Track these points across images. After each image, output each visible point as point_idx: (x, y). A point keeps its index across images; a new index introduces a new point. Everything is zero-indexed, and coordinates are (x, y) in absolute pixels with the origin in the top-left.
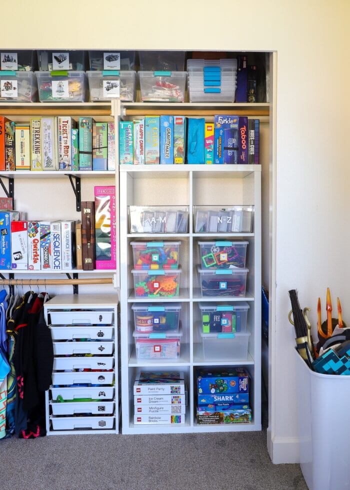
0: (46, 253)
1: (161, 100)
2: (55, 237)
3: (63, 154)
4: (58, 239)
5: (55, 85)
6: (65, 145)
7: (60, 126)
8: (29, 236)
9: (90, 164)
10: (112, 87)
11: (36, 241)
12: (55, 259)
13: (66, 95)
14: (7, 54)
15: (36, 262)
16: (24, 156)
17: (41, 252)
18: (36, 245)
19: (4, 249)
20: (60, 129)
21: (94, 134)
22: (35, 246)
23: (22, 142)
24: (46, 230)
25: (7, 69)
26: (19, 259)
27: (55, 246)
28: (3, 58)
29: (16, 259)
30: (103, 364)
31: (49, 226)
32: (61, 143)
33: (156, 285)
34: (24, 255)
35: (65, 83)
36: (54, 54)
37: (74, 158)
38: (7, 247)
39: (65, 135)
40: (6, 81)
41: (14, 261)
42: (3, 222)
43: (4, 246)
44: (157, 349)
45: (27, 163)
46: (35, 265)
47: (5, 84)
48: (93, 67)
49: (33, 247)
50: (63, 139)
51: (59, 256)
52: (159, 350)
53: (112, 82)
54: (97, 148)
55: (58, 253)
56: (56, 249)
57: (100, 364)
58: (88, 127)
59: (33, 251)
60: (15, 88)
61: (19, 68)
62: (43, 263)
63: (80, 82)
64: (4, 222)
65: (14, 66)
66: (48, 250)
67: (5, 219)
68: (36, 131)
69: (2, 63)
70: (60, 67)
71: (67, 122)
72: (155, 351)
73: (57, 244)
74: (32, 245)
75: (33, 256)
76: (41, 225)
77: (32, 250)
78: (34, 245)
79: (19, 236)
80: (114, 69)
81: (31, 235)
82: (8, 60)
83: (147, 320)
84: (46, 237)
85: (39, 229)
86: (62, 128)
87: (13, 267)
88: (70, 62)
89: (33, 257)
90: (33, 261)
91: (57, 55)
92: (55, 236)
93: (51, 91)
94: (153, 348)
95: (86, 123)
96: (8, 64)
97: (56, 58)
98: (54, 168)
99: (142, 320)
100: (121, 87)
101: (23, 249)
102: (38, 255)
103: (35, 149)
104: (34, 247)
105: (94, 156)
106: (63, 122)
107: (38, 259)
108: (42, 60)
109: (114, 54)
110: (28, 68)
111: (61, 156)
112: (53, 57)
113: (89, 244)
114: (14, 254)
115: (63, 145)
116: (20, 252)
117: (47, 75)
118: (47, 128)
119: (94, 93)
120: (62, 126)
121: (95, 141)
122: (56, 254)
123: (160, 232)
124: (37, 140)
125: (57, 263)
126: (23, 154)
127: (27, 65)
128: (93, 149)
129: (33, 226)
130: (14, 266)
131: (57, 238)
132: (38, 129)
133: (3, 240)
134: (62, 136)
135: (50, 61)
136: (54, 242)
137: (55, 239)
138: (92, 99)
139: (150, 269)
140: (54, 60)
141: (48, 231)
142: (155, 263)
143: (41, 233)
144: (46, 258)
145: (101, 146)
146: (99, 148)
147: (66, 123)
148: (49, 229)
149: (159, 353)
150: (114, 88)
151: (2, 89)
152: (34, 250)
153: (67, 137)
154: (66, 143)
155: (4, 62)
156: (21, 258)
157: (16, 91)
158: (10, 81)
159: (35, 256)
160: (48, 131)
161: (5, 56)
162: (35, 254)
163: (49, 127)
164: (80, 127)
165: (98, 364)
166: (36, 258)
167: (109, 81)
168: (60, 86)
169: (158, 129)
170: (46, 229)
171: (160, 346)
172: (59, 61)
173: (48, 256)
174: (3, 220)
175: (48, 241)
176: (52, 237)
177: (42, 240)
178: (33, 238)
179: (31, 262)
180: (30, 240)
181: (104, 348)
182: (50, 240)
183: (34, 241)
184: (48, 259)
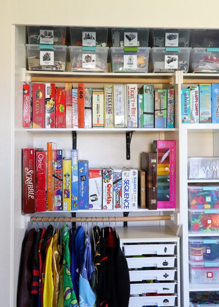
0: (118, 195)
1: (210, 71)
3: (131, 114)
4: (128, 184)
5: (126, 57)
6: (133, 107)
7: (129, 92)
8: (104, 181)
9: (152, 122)
10: (172, 61)
11: (110, 186)
12: (125, 200)
13: (135, 67)
14: (87, 33)
15: (109, 203)
16: (99, 116)
17: (113, 194)
18: (110, 189)
19: (83, 192)
20: (129, 94)
21: (156, 99)
22: (109, 190)
23: (98, 105)
24: (118, 177)
25: (87, 45)
26: (95, 200)
27: (125, 189)
28: (84, 36)
29: (93, 201)
30: (167, 289)
31: (121, 173)
32: (129, 106)
33: (209, 222)
34: (99, 198)
35: (134, 57)
36: (125, 34)
37: (140, 118)
38: (85, 191)
39: (133, 99)
40: (86, 55)
41: (90, 203)
42: (82, 170)
43: (82, 190)
44: (210, 275)
45: (101, 122)
46: (108, 205)
47: (86, 57)
48: (156, 44)
49: (107, 191)
50: (131, 103)
51: (128, 198)
52: (211, 276)
53: (172, 56)
54: (158, 110)
55: (128, 196)
56: (126, 192)
57: (165, 289)
58: (151, 93)
59: (106, 194)
60: (93, 61)
61: (96, 44)
62: (115, 204)
63: (146, 56)
64: (83, 170)
65: (93, 43)
66: (120, 194)
67: (84, 168)
68: (109, 96)
69: (83, 40)
70: (130, 44)
71: (134, 89)
72: (208, 277)
73: (127, 188)
74: (106, 189)
75: (106, 198)
76: (114, 173)
77: (106, 193)
78: (108, 189)
79: (95, 181)
80: (174, 46)
81: (106, 181)
82: (88, 37)
83: (200, 251)
84: (118, 182)
85: (112, 176)
86: (130, 94)
87: (90, 207)
88: (138, 40)
89: (106, 199)
90: (106, 202)
91: (128, 34)
92: (126, 181)
93: (123, 64)
94: (206, 275)
95: (149, 89)
96: (88, 40)
97: (127, 36)
98: (123, 126)
99: (196, 250)
100: (179, 61)
101: (99, 192)
102: (111, 197)
103: (108, 110)
104: (108, 191)
105: (156, 117)
106: (131, 88)
107: (110, 201)
108: (116, 37)
109: (174, 34)
110: (104, 44)
111: (129, 116)
112: (125, 36)
113: (154, 188)
114: (91, 196)
115: (131, 107)
116: (95, 195)
117: (121, 50)
118: (118, 93)
119: (157, 65)
120: (130, 92)
121: (156, 104)
122: (126, 196)
123: (213, 178)
124: (110, 103)
125: (126, 204)
126: (99, 114)
127: (103, 42)
128: (154, 111)
129: (107, 174)
130: (91, 206)
131: (127, 183)
132: (111, 94)
133: (82, 185)
134: (130, 100)
135: (122, 39)
136: (124, 186)
137: (126, 184)
138: (155, 70)
139: (203, 208)
140: (125, 38)
141: (120, 178)
142: (208, 203)
143: (114, 179)
144: (118, 199)
145: (162, 108)
146: (160, 110)
147: (134, 90)
148: (121, 175)
149: (211, 279)
150: (174, 62)
151: (83, 61)
152: (108, 193)
153: (134, 101)
154: (133, 106)
155: (84, 39)
156: (96, 199)
157: (95, 63)
158: (90, 55)
159: (108, 198)
160: (119, 96)
161: (86, 34)
162: (108, 196)
163: (120, 93)
164: (144, 93)
165: (163, 289)
166: (109, 199)
167: (170, 56)
168: (130, 59)
169: (209, 94)
170: (118, 176)
171: (212, 273)
172: (130, 39)
173: (119, 198)
174: (83, 168)
175: (120, 186)
176: (123, 182)
177: (114, 185)
178: (107, 184)
179: (105, 203)
180: (105, 185)
181: (168, 275)
182: (121, 185)
183: (108, 186)
184: (119, 201)
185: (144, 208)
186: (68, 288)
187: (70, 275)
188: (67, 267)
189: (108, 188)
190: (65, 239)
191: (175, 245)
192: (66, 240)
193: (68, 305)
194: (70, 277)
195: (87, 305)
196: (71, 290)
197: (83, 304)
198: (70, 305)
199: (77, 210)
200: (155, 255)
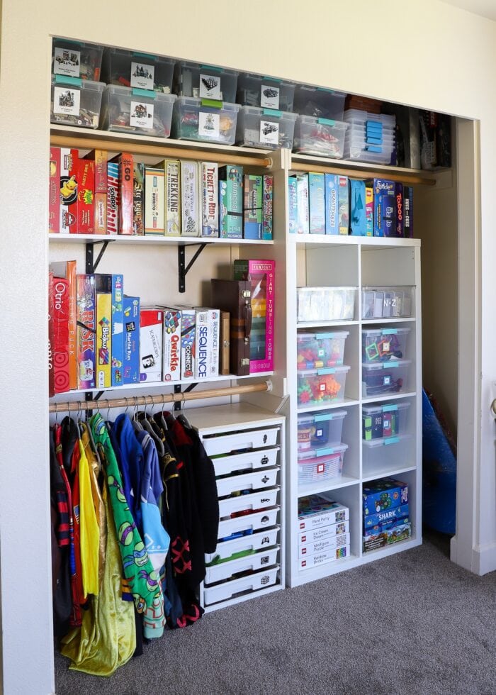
0: (188, 354)
1: (320, 154)
2: (202, 332)
3: (207, 214)
4: (205, 334)
5: (203, 117)
6: (211, 202)
7: (205, 175)
8: (167, 331)
9: (240, 229)
10: (270, 131)
11: (176, 339)
12: (200, 363)
13: (215, 135)
14: (140, 66)
15: (174, 370)
16: (157, 214)
17: (182, 353)
18: (176, 344)
19: (130, 352)
20: (205, 179)
21: (247, 190)
22: (174, 346)
23: (154, 194)
24: (189, 323)
25: (138, 86)
26: (150, 366)
27: (201, 344)
28: (133, 70)
29: (146, 367)
30: (266, 500)
31: (195, 316)
32: (205, 199)
33: (323, 387)
34: (158, 360)
35: (216, 117)
36: (202, 76)
37: (224, 221)
38: (134, 350)
39: (210, 188)
40: (138, 104)
41: (142, 370)
42: (129, 311)
43: (129, 348)
45: (160, 225)
46: (172, 373)
47: (137, 107)
48: (248, 101)
49: (171, 346)
50: (208, 194)
51: (205, 358)
52: (322, 470)
53: (271, 124)
54: (249, 209)
55: (204, 354)
56: (202, 349)
57: (264, 500)
58: (238, 180)
59: (170, 354)
60: (150, 116)
61: (154, 87)
62: (184, 371)
63: (232, 119)
64: (131, 312)
65: (150, 84)
66: (192, 351)
67: (132, 309)
68: (173, 180)
69: (132, 77)
70: (209, 94)
71: (213, 170)
72: (318, 472)
73: (204, 340)
74: (170, 344)
75: (170, 360)
76: (183, 315)
77: (170, 351)
79: (151, 332)
80: (273, 107)
81: (169, 331)
82: (141, 73)
83: (308, 434)
84: (190, 332)
85: (179, 321)
86: (207, 179)
87: (141, 379)
88: (221, 90)
89: (170, 362)
90: (170, 367)
91: (207, 78)
92: (202, 329)
93: (197, 126)
94: (315, 469)
95: (235, 174)
96: (141, 79)
97: (204, 81)
98: (196, 234)
100: (280, 132)
101: (156, 351)
102: (178, 359)
103: (171, 204)
104: (173, 348)
105: (246, 220)
106: (208, 170)
107: (177, 365)
108: (185, 80)
109: (273, 89)
110: (167, 89)
111: (205, 216)
112: (201, 80)
113: (246, 339)
114: (144, 358)
115: (208, 201)
116: (151, 356)
117: (194, 103)
118: (189, 176)
119: (249, 135)
120: (207, 175)
121: (247, 199)
122: (201, 354)
124: (174, 192)
125: (203, 369)
126: (156, 211)
127: (166, 85)
128: (244, 210)
129: (172, 317)
130: (144, 377)
132: (175, 177)
133: (129, 339)
134: (207, 189)
135: (196, 84)
136: (200, 338)
137: (202, 335)
138: (246, 144)
139: (314, 367)
140: (202, 84)
141: (192, 324)
142: (321, 359)
143: (183, 327)
144: (188, 361)
145: (255, 207)
146: (253, 209)
147: (212, 172)
148: (194, 319)
149: (322, 473)
150: (273, 132)
151: (132, 114)
152: (172, 351)
153: (213, 191)
154: (212, 200)
155: (135, 75)
156: (152, 364)
157: (152, 119)
158: (144, 105)
159: (174, 360)
160: (191, 181)
161: (138, 68)
162: (173, 357)
163: (192, 176)
164: (228, 178)
165: (262, 501)
166: (174, 363)
167: (268, 123)
168: (210, 121)
169: (322, 189)
170: (190, 320)
171: (324, 465)
172: (209, 87)
173: (191, 360)
174: (130, 309)
175: (192, 338)
176: (198, 331)
177: (183, 337)
178: (171, 335)
179: (167, 370)
180: (168, 337)
181: (268, 479)
182: (194, 336)
183: (173, 338)
184: (191, 364)
185: (226, 374)
186: (125, 526)
187: (125, 501)
188: (119, 488)
189: (173, 343)
190: (104, 441)
191: (279, 429)
192: (106, 441)
193: (132, 554)
194: (126, 505)
195: (159, 547)
196: (132, 528)
197: (153, 547)
198: (135, 553)
199: (122, 385)
200: (250, 450)
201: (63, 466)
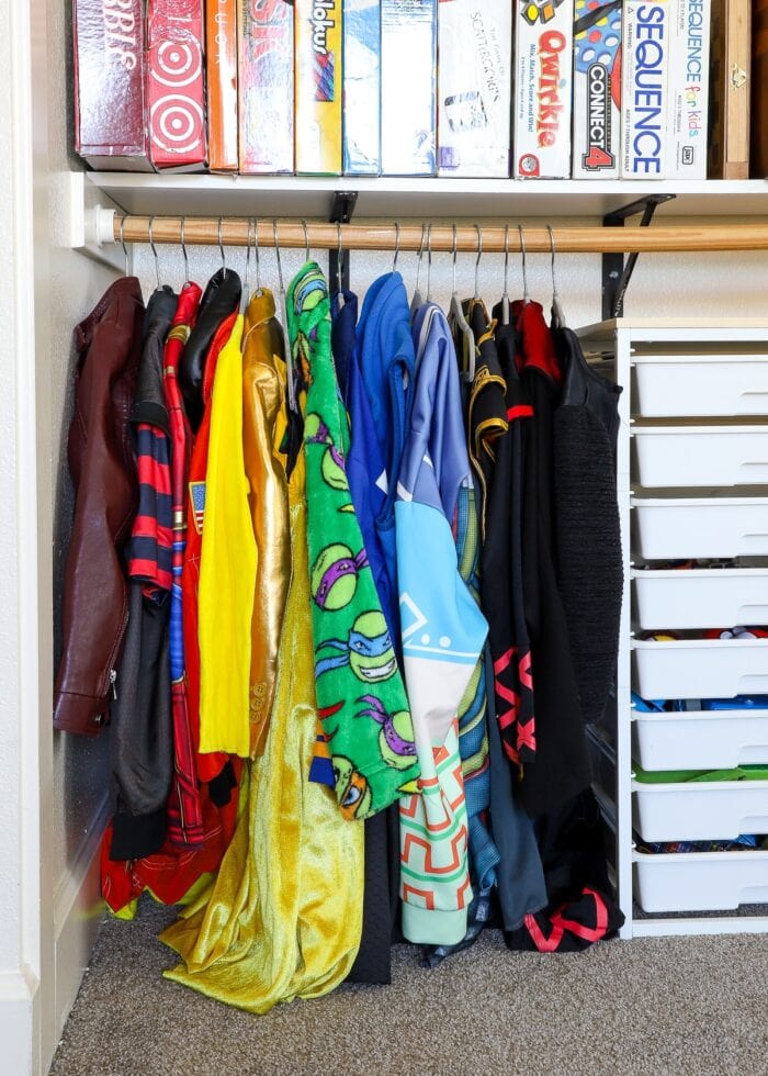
2: (644, 24)
4: (656, 32)
8: (526, 15)
11: (555, 43)
12: (638, 126)
15: (550, 143)
17: (573, 91)
18: (555, 59)
22: (549, 67)
26: (471, 126)
27: (641, 63)
29: (459, 127)
34: (497, 111)
41: (446, 138)
46: (543, 153)
49: (538, 69)
51: (657, 111)
55: (654, 98)
56: (645, 79)
59: (536, 89)
62: (581, 147)
66: (610, 86)
73: (652, 54)
74: (536, 58)
75: (536, 111)
77: (536, 82)
78: (544, 61)
79: (475, 18)
81: (533, 13)
84: (603, 23)
87: (443, 165)
89: (536, 118)
90: (536, 134)
92: (645, 15)
101: (492, 81)
102: (562, 109)
104: (545, 71)
107: (558, 127)
114: (450, 101)
116: (475, 95)
122: (643, 98)
125: (647, 145)
130: (450, 158)
131: (651, 27)
136: (636, 43)
137: (644, 31)
143: (580, 5)
144: (598, 118)
152: (543, 83)
156: (479, 120)
159: (546, 111)
162: (546, 101)
166: (549, 120)
173: (607, 113)
175: (613, 42)
176: (631, 19)
177: (579, 37)
178: (540, 28)
179: (527, 142)
180: (529, 35)
182: (619, 36)
183: (544, 41)
184: (607, 127)
185: (739, 175)
186: (335, 554)
187: (345, 486)
188: (330, 447)
189: (545, 55)
190: (311, 326)
192: (317, 327)
193: (344, 637)
194: (346, 497)
195: (445, 641)
196: (355, 565)
197: (426, 639)
198: (355, 638)
201: (171, 370)
